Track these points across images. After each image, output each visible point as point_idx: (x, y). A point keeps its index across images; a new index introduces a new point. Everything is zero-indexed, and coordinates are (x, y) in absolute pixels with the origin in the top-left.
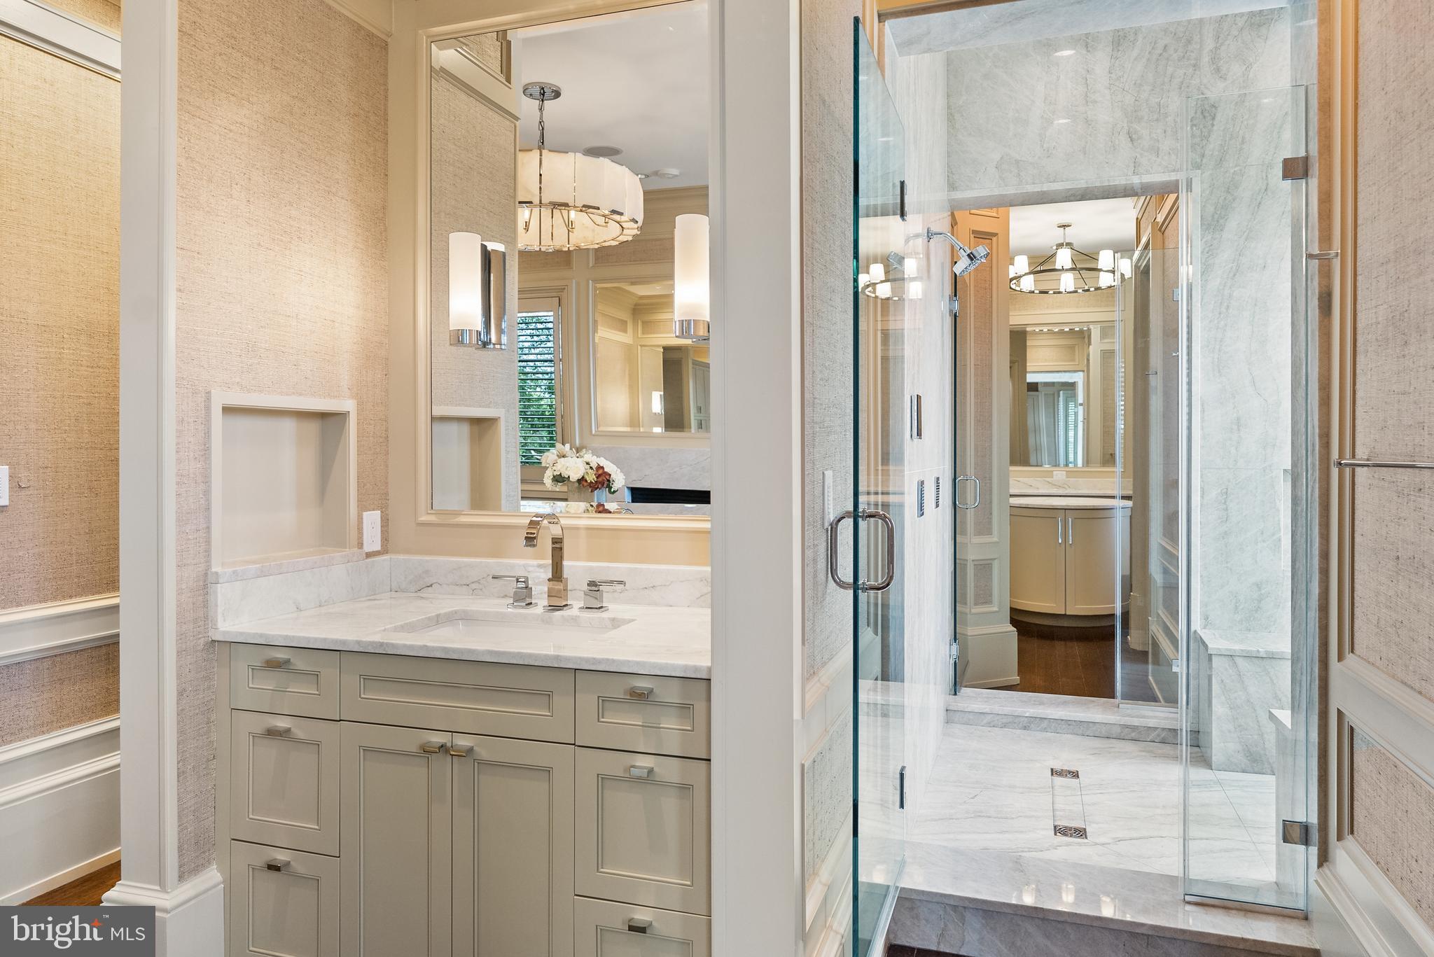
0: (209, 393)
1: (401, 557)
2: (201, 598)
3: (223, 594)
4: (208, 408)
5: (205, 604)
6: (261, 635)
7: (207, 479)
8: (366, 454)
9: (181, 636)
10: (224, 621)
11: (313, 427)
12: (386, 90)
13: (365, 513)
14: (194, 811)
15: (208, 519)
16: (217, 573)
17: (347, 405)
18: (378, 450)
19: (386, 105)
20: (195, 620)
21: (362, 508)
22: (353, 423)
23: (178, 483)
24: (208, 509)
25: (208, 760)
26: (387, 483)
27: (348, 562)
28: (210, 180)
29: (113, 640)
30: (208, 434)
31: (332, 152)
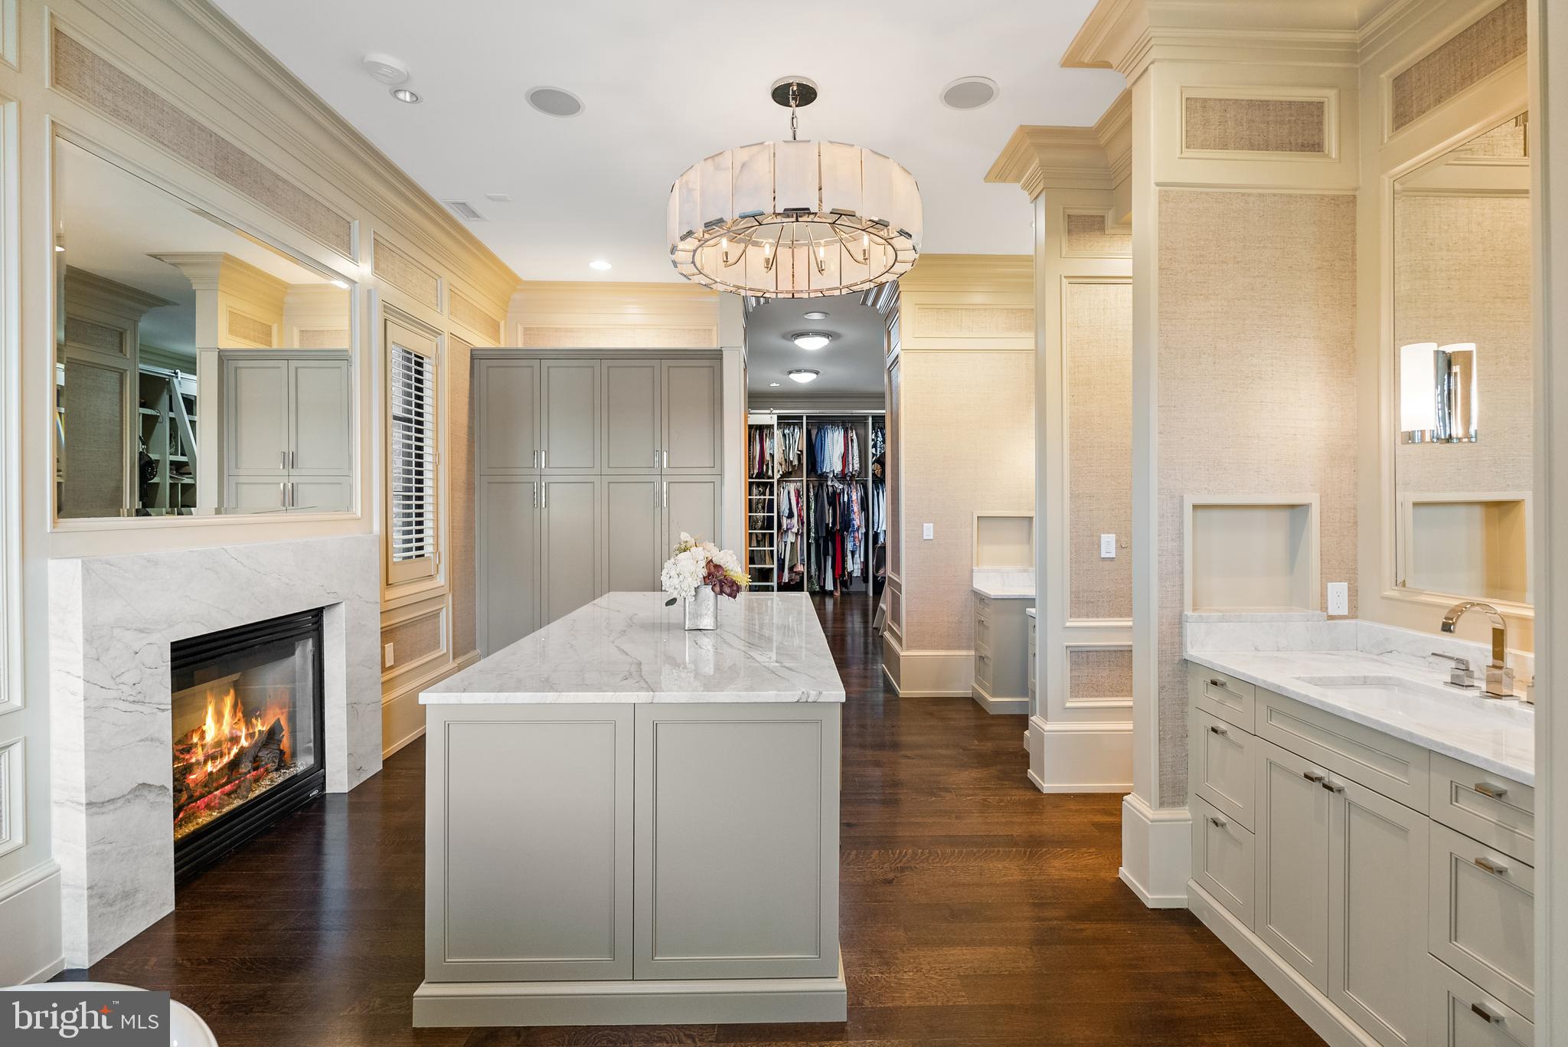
0: (1182, 496)
1: (1366, 623)
2: (1177, 630)
3: (1192, 630)
4: (1181, 507)
5: (1181, 634)
6: (1210, 662)
7: (1181, 554)
8: (1331, 536)
9: (1161, 652)
10: (1192, 647)
11: (1284, 515)
12: (1354, 236)
13: (1329, 584)
14: (1172, 766)
15: (1182, 579)
16: (1186, 615)
17: (1312, 498)
18: (1345, 533)
19: (1354, 249)
20: (1173, 644)
21: (1326, 577)
22: (1315, 513)
23: (1159, 555)
24: (1182, 572)
25: (1182, 737)
26: (1356, 560)
27: (1308, 621)
28: (1183, 357)
29: (1129, 649)
30: (1182, 523)
31: (1293, 305)
